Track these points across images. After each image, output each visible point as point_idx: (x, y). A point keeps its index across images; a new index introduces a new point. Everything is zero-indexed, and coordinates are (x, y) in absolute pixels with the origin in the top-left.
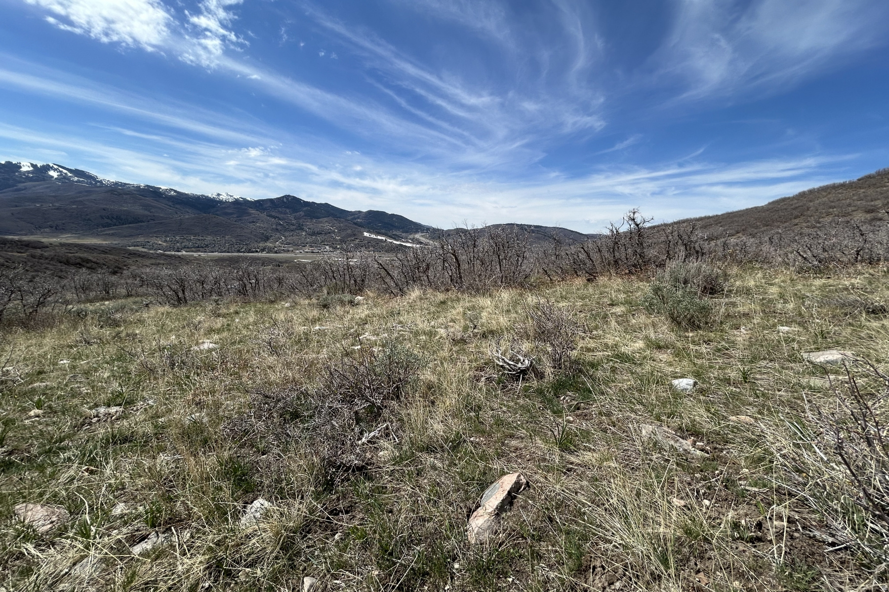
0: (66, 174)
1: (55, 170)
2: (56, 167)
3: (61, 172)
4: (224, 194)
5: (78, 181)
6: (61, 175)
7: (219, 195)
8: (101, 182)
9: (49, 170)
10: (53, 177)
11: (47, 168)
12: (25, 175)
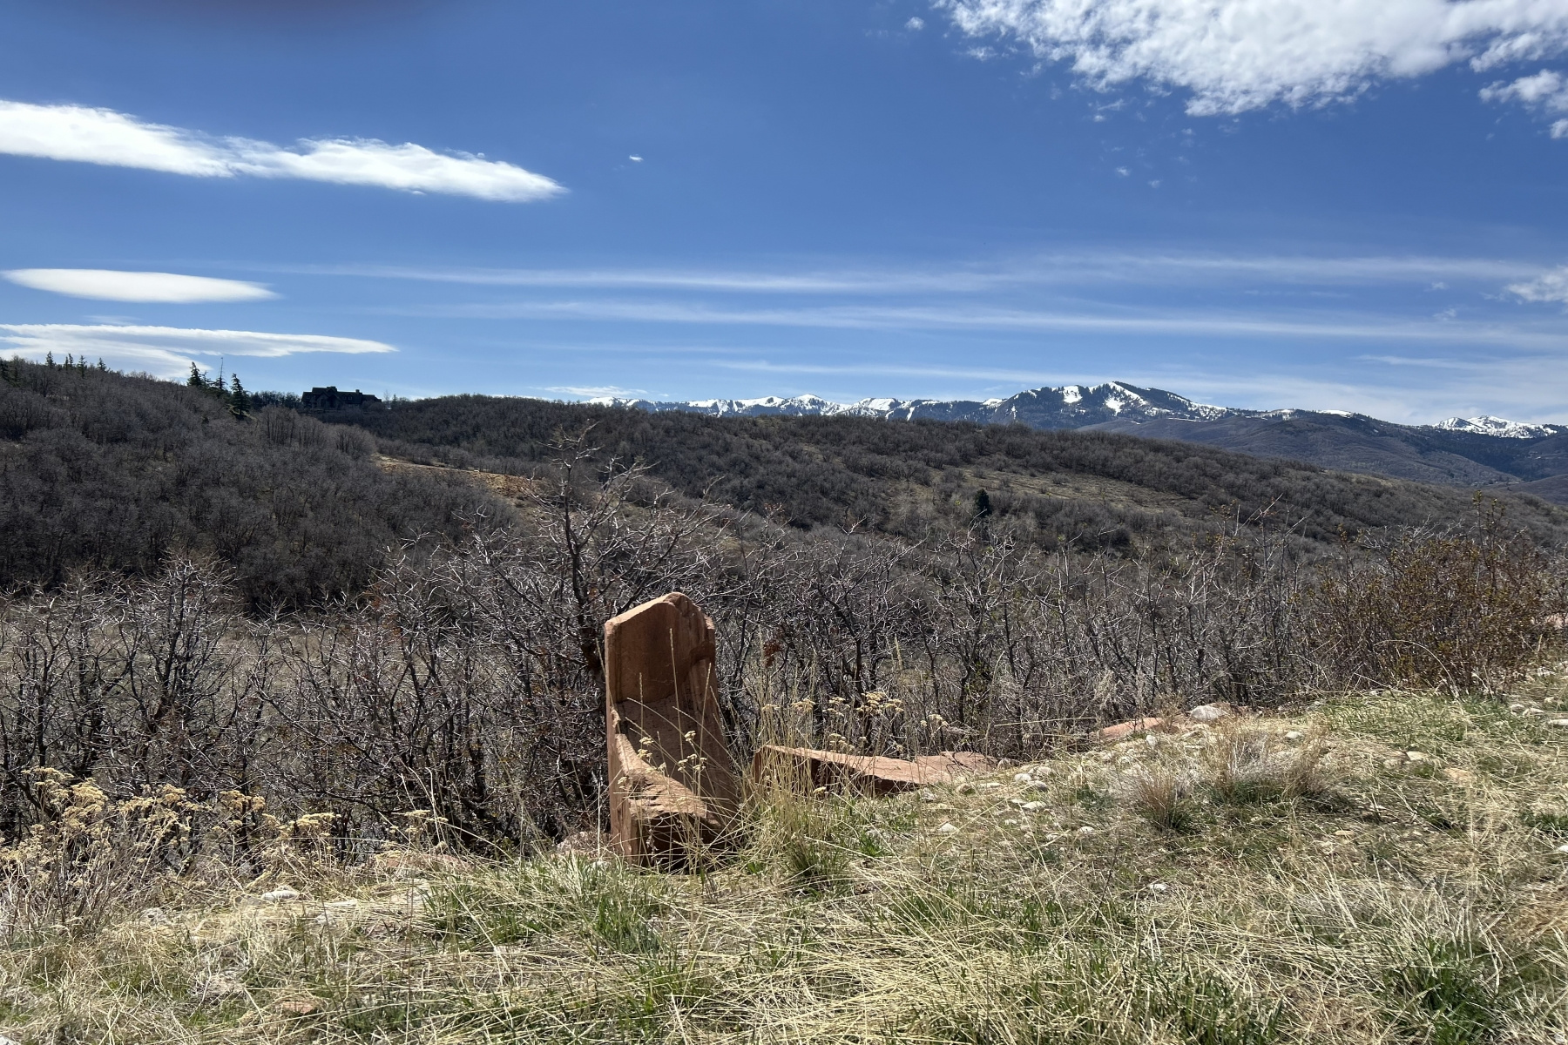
0: (1136, 401)
1: (1118, 395)
2: (1119, 388)
3: (1127, 398)
4: (1474, 420)
5: (1159, 415)
6: (1128, 405)
7: (1461, 423)
8: (1197, 413)
9: (1107, 397)
10: (1113, 411)
11: (1105, 392)
12: (1074, 412)
